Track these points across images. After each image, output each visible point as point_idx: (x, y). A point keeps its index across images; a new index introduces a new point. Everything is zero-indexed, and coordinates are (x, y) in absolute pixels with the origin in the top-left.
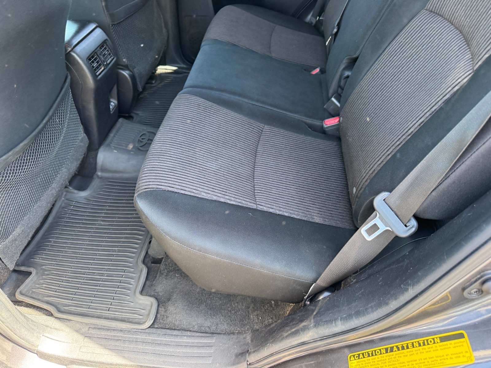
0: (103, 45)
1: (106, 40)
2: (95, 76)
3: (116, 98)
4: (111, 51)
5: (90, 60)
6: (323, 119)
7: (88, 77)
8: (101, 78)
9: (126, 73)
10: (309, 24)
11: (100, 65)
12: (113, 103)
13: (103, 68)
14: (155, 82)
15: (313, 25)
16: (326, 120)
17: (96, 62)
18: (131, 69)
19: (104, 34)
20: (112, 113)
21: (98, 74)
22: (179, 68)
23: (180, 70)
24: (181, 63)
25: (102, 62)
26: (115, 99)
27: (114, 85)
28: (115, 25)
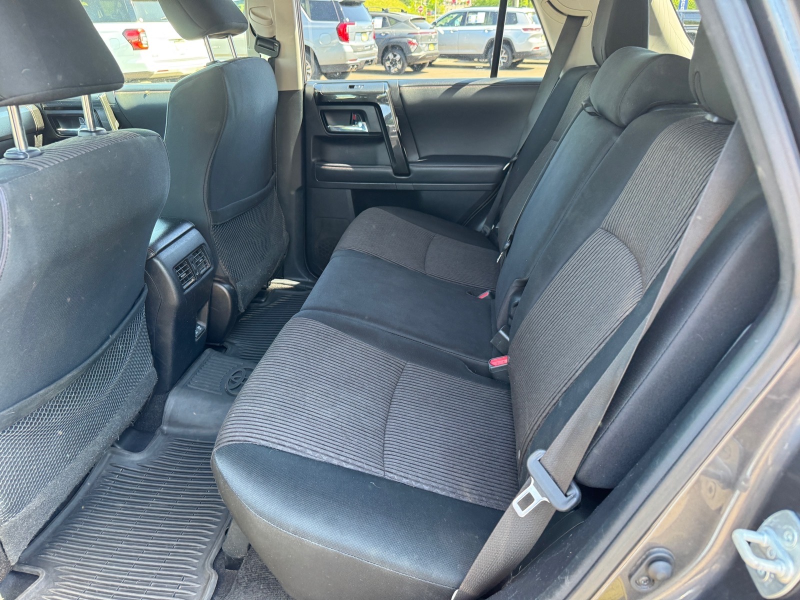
0: (198, 250)
1: (203, 244)
2: (180, 290)
5: (177, 269)
6: (489, 358)
7: (172, 292)
8: (188, 293)
9: (224, 288)
10: (482, 234)
11: (189, 276)
12: (201, 327)
13: (193, 280)
14: (265, 301)
15: (487, 235)
16: (493, 360)
17: (186, 272)
18: (232, 282)
19: (201, 236)
20: (196, 340)
21: (185, 287)
22: (302, 282)
23: (304, 286)
24: (305, 277)
25: (193, 272)
26: (204, 322)
27: (206, 302)
28: (218, 226)
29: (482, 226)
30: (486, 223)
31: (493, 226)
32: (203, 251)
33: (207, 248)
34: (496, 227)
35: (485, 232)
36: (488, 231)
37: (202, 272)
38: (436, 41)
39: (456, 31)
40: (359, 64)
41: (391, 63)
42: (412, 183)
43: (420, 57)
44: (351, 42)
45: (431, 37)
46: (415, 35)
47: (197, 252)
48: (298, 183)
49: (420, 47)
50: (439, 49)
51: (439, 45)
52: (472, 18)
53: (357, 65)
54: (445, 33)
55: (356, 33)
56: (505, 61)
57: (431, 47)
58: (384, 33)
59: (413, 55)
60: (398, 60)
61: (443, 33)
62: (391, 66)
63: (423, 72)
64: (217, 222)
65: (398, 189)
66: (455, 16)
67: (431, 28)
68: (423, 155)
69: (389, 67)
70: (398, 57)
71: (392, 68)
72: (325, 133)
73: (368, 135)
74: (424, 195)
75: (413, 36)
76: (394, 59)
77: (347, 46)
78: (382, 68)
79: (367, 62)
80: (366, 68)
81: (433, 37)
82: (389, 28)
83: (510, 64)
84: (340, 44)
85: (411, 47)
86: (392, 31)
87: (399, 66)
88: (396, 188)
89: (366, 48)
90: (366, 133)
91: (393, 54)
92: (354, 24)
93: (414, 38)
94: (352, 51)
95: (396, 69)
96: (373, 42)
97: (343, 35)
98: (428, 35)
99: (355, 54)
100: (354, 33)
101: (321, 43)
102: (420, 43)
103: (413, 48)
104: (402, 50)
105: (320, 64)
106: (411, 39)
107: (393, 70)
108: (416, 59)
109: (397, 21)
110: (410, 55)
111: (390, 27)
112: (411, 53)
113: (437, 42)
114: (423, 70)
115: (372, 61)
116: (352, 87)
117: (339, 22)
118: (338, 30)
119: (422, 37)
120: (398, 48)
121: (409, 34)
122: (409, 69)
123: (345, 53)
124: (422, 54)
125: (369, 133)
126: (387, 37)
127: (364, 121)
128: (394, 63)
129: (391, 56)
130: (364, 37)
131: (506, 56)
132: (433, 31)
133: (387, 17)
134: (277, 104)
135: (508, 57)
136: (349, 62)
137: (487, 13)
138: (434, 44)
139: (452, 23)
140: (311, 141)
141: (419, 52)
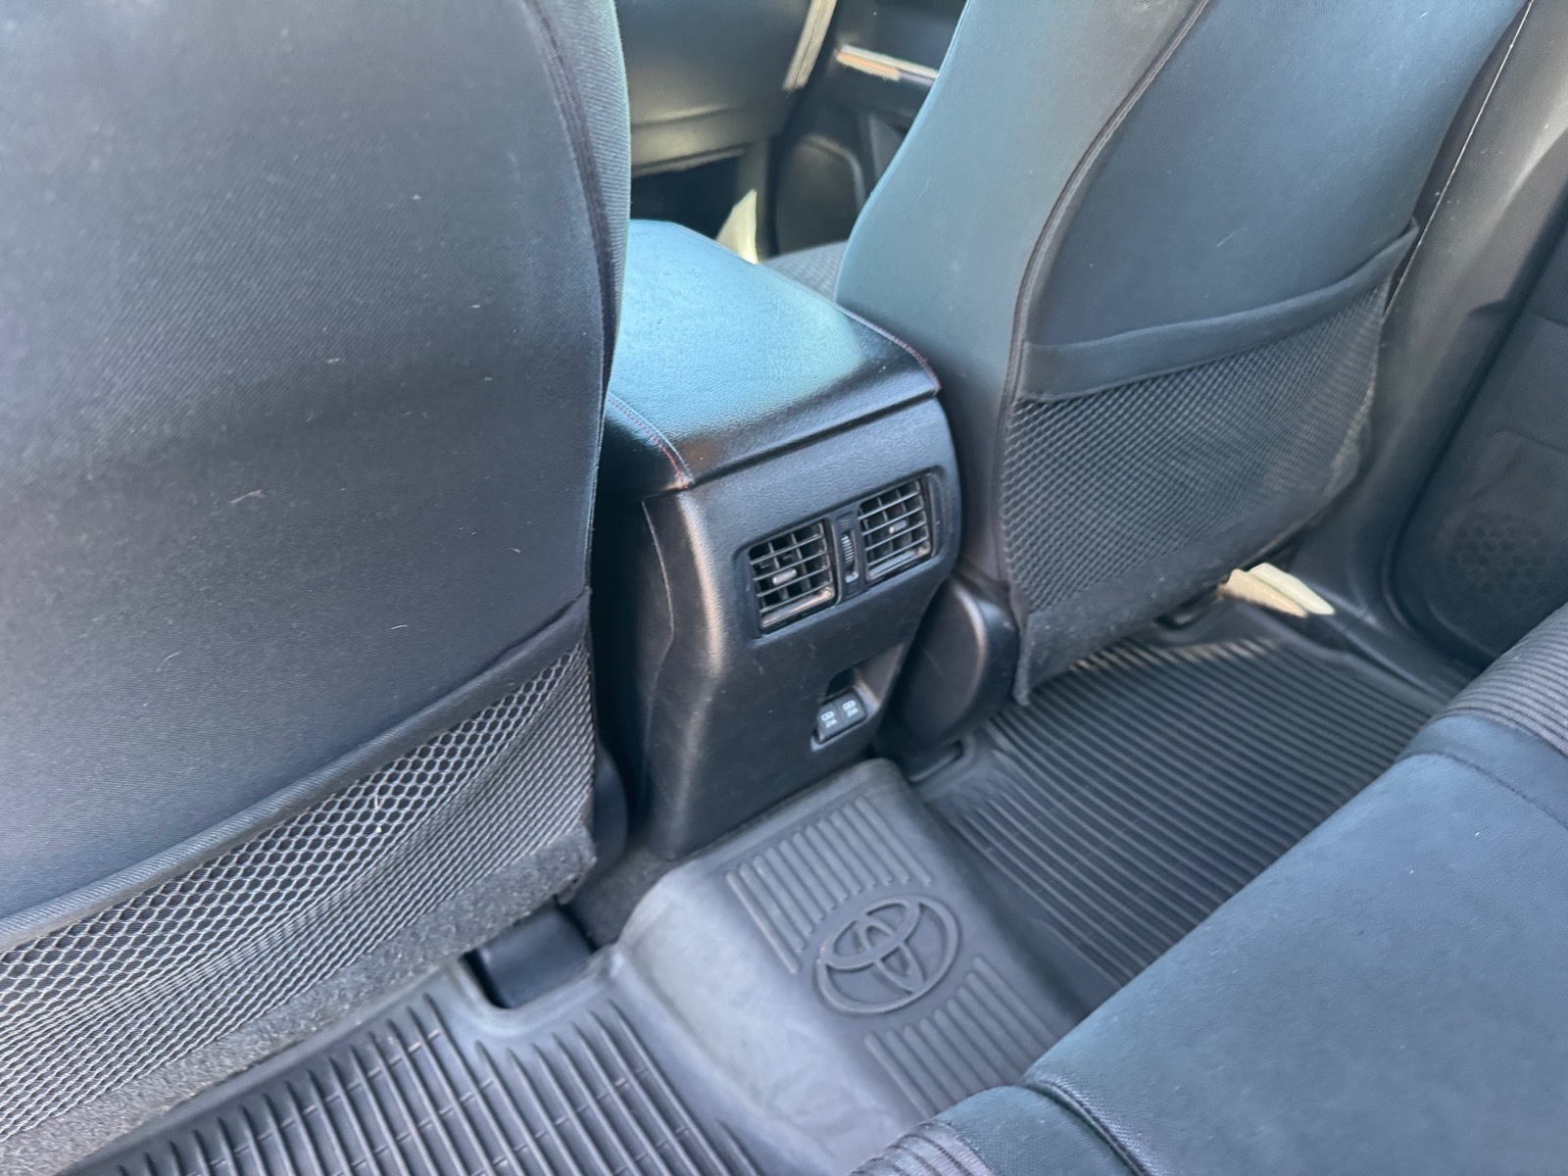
2: (744, 626)
3: (886, 686)
4: (930, 524)
5: (754, 554)
9: (979, 615)
12: (858, 705)
13: (827, 595)
17: (798, 567)
18: (1017, 608)
20: (816, 747)
21: (766, 623)
25: (833, 568)
26: (876, 691)
27: (892, 644)
32: (924, 492)
37: (874, 574)
64: (1040, 392)
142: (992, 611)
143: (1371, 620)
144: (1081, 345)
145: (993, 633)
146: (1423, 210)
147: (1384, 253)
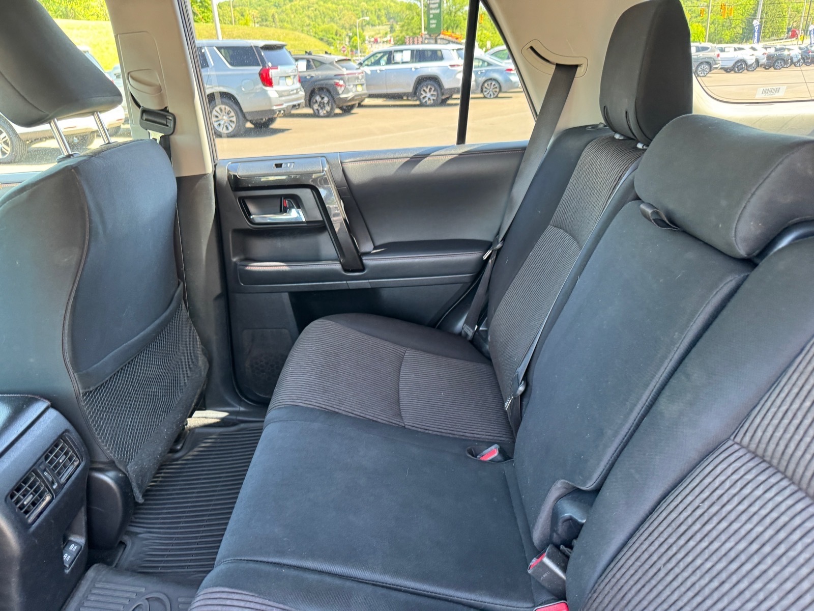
0: (58, 443)
1: (66, 431)
2: (23, 527)
3: (84, 530)
4: (74, 452)
5: (14, 494)
8: (38, 527)
9: (108, 478)
11: (41, 496)
12: (75, 545)
13: (48, 498)
16: (539, 609)
17: (33, 492)
18: (121, 468)
19: (62, 419)
20: (67, 571)
21: (30, 521)
22: (231, 413)
23: (234, 417)
24: (236, 405)
25: (46, 486)
26: (81, 535)
27: (80, 508)
28: (91, 392)
29: (460, 325)
30: (466, 322)
31: (476, 327)
32: (66, 441)
33: (74, 435)
34: (481, 329)
35: (467, 335)
36: (470, 333)
37: (63, 480)
38: (363, 81)
39: (383, 70)
40: (285, 109)
41: (319, 106)
42: (368, 279)
43: (349, 99)
44: (275, 87)
45: (358, 78)
46: (342, 76)
47: (57, 446)
48: (217, 289)
49: (347, 89)
50: (367, 89)
51: (367, 85)
52: (398, 57)
53: (284, 111)
54: (371, 73)
55: (280, 77)
56: (435, 98)
57: (359, 88)
58: (309, 75)
59: (342, 96)
60: (326, 102)
61: (369, 72)
62: (319, 109)
63: (353, 114)
64: (89, 388)
65: (350, 288)
66: (379, 55)
67: (357, 69)
68: (378, 243)
69: (318, 110)
70: (326, 100)
71: (321, 111)
72: (248, 225)
73: (306, 225)
74: (385, 293)
75: (339, 77)
76: (322, 101)
77: (271, 92)
78: (309, 111)
79: (294, 106)
80: (294, 112)
81: (360, 77)
82: (314, 71)
83: (440, 101)
84: (263, 89)
85: (339, 88)
86: (316, 74)
87: (328, 108)
88: (348, 288)
89: (292, 92)
90: (303, 222)
91: (320, 96)
92: (277, 68)
93: (341, 79)
94: (277, 96)
95: (325, 112)
96: (298, 85)
97: (267, 80)
98: (354, 75)
99: (281, 99)
100: (278, 78)
101: (243, 89)
102: (347, 84)
103: (340, 90)
104: (329, 91)
105: (245, 110)
106: (337, 81)
107: (322, 113)
108: (345, 100)
109: (322, 63)
110: (338, 97)
111: (315, 68)
112: (339, 94)
113: (365, 82)
114: (353, 111)
115: (299, 105)
116: (279, 166)
117: (261, 67)
118: (261, 75)
119: (348, 79)
120: (325, 90)
121: (335, 75)
122: (338, 111)
123: (269, 98)
124: (350, 95)
125: (307, 222)
126: (313, 79)
127: (299, 207)
128: (322, 106)
129: (318, 98)
130: (289, 81)
131: (435, 93)
132: (360, 71)
133: (311, 60)
134: (176, 198)
135: (438, 94)
136: (275, 108)
137: (412, 51)
138: (362, 85)
139: (377, 63)
140: (230, 237)
141: (347, 93)
142: (112, 474)
143: (242, 409)
144: (95, 366)
145: (117, 481)
146: (180, 275)
147: (176, 295)
